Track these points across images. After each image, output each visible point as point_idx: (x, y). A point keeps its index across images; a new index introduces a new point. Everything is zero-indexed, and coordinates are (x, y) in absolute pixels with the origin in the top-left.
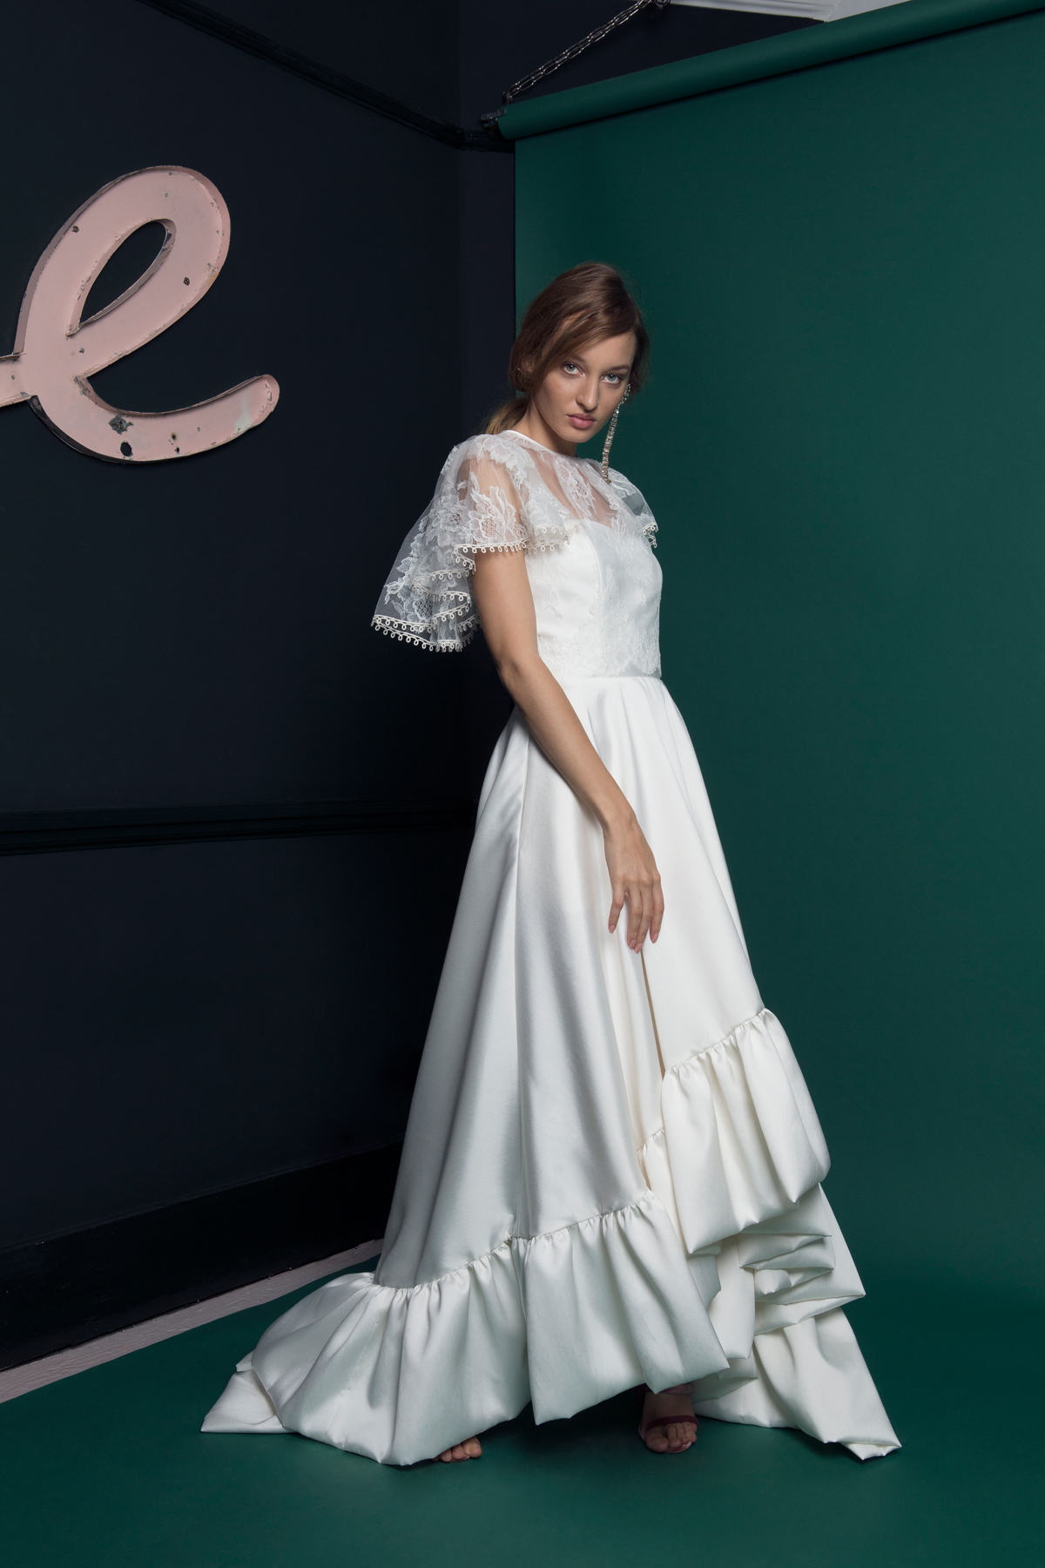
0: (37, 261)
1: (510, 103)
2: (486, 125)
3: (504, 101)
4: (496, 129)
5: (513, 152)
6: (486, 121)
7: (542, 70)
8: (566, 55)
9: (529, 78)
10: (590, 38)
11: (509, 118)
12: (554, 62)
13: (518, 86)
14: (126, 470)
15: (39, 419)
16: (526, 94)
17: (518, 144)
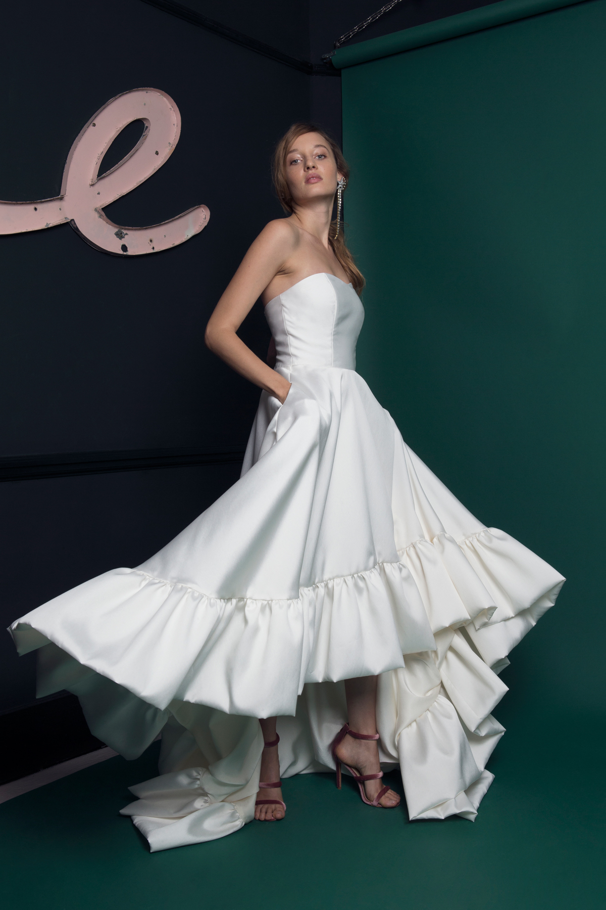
0: (72, 143)
1: (338, 48)
2: (325, 61)
3: (335, 47)
4: (330, 63)
5: (340, 75)
6: (325, 59)
7: (356, 29)
8: (370, 19)
9: (349, 33)
10: (383, 9)
11: (338, 56)
12: (363, 24)
13: (343, 38)
14: (124, 260)
15: (75, 232)
16: (347, 42)
17: (343, 71)
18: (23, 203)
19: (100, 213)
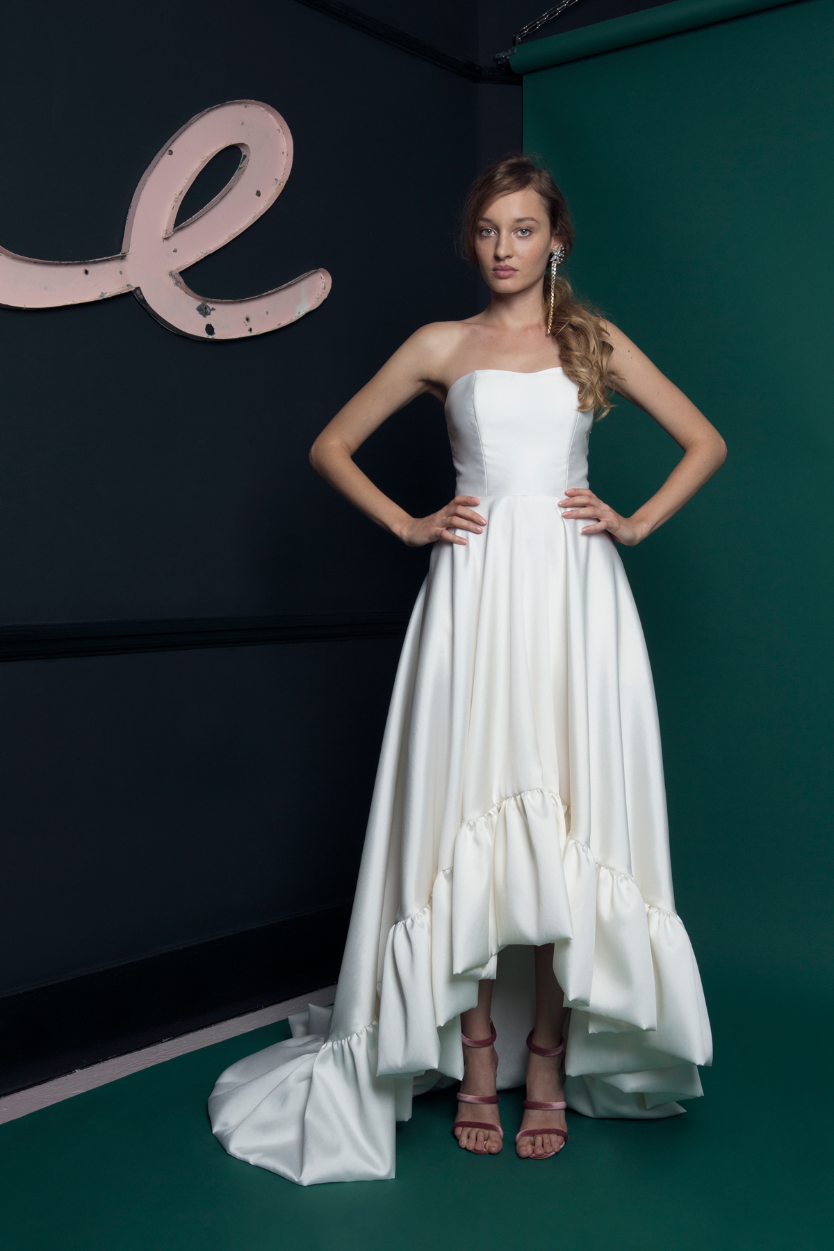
0: (140, 179)
1: (519, 43)
2: (499, 62)
3: (514, 42)
4: (507, 65)
5: (521, 83)
6: (499, 59)
7: (545, 16)
8: (565, 3)
9: (535, 22)
11: (518, 56)
12: (555, 9)
13: (526, 30)
14: (210, 347)
15: (141, 305)
16: (533, 36)
17: (525, 78)
18: (68, 264)
19: (176, 279)
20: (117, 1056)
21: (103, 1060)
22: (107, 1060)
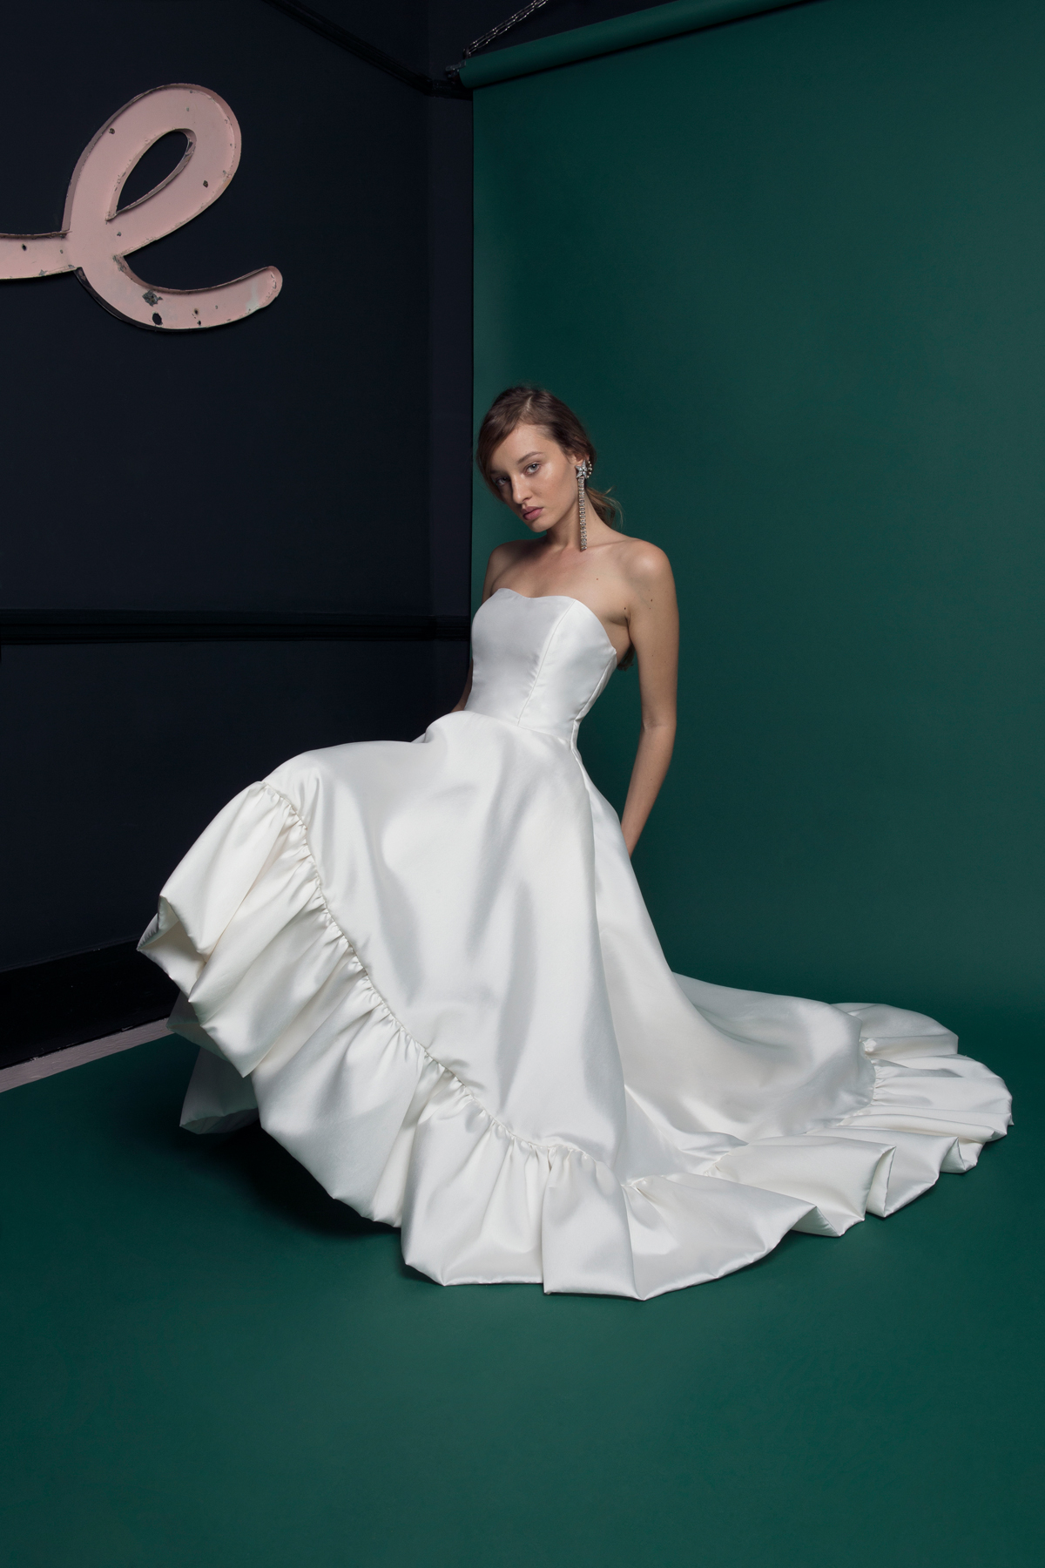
1: (469, 57)
2: (450, 76)
3: (464, 56)
4: (458, 78)
5: (471, 98)
6: (450, 72)
7: (495, 31)
8: (514, 18)
9: (485, 37)
11: (469, 69)
12: (503, 25)
13: (476, 44)
14: (156, 335)
15: (84, 287)
16: (482, 51)
17: (477, 95)
20: (76, 1045)
21: (62, 1049)
22: (66, 1048)
